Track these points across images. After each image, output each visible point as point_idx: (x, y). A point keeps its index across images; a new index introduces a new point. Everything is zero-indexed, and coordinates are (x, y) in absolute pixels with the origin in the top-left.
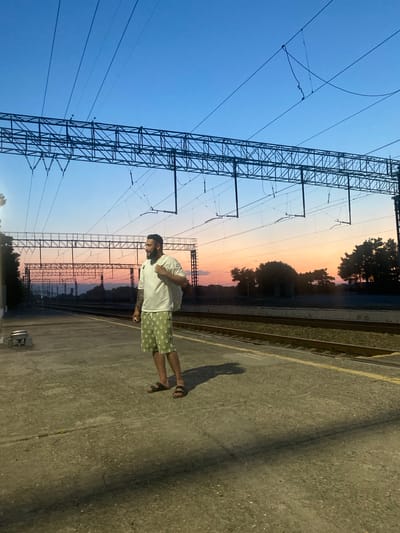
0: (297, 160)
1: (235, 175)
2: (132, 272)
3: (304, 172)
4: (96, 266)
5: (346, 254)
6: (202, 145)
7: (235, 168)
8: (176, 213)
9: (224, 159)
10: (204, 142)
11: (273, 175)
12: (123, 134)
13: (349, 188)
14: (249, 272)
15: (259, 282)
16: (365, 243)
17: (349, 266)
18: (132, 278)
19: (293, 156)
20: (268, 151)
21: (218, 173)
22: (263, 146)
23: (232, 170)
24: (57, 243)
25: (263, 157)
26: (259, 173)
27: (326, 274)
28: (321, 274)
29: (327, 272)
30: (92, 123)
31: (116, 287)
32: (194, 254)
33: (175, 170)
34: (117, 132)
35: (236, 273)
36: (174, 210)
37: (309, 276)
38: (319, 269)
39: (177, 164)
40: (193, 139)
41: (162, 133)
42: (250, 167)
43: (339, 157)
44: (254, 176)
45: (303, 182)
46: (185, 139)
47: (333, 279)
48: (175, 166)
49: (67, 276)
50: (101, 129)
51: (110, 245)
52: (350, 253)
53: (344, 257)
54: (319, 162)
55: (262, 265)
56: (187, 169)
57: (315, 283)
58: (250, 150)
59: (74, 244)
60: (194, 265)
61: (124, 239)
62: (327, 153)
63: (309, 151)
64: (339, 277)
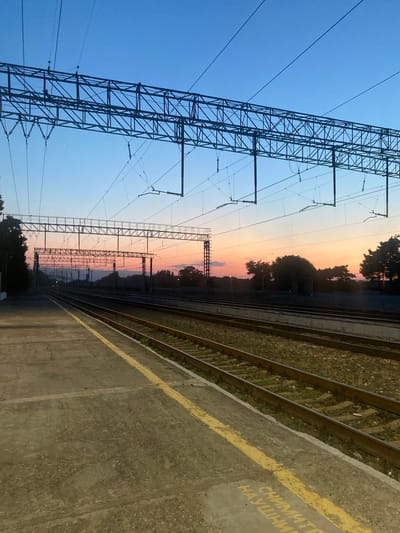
0: (331, 135)
1: (255, 153)
2: (144, 261)
3: (337, 154)
4: (106, 253)
5: (370, 251)
6: (215, 111)
7: (255, 144)
8: (182, 195)
9: (241, 130)
10: (218, 107)
11: (300, 155)
12: (117, 92)
13: (388, 174)
14: (265, 266)
15: (274, 276)
16: (391, 239)
17: (371, 264)
18: (144, 267)
19: (327, 130)
20: (296, 123)
21: (234, 149)
22: (290, 115)
23: (251, 147)
24: (63, 227)
25: (291, 129)
26: (284, 152)
27: (346, 271)
28: (341, 271)
29: (348, 268)
30: (76, 76)
31: (131, 274)
32: (207, 245)
33: (182, 143)
34: (109, 89)
35: (250, 266)
36: (180, 193)
37: (328, 272)
38: (339, 265)
39: (186, 136)
40: (204, 103)
41: (166, 94)
42: (274, 143)
43: (381, 134)
44: (277, 155)
45: (335, 165)
46: (195, 102)
47: (354, 276)
48: (183, 138)
49: (79, 262)
50: (89, 85)
51: (119, 232)
52: (374, 250)
53: (368, 254)
54: (358, 138)
55: (278, 259)
56: (197, 143)
57: (335, 279)
58: (275, 120)
59: (81, 229)
60: (207, 256)
61: (133, 226)
62: (368, 129)
63: (347, 125)
64: (361, 275)
